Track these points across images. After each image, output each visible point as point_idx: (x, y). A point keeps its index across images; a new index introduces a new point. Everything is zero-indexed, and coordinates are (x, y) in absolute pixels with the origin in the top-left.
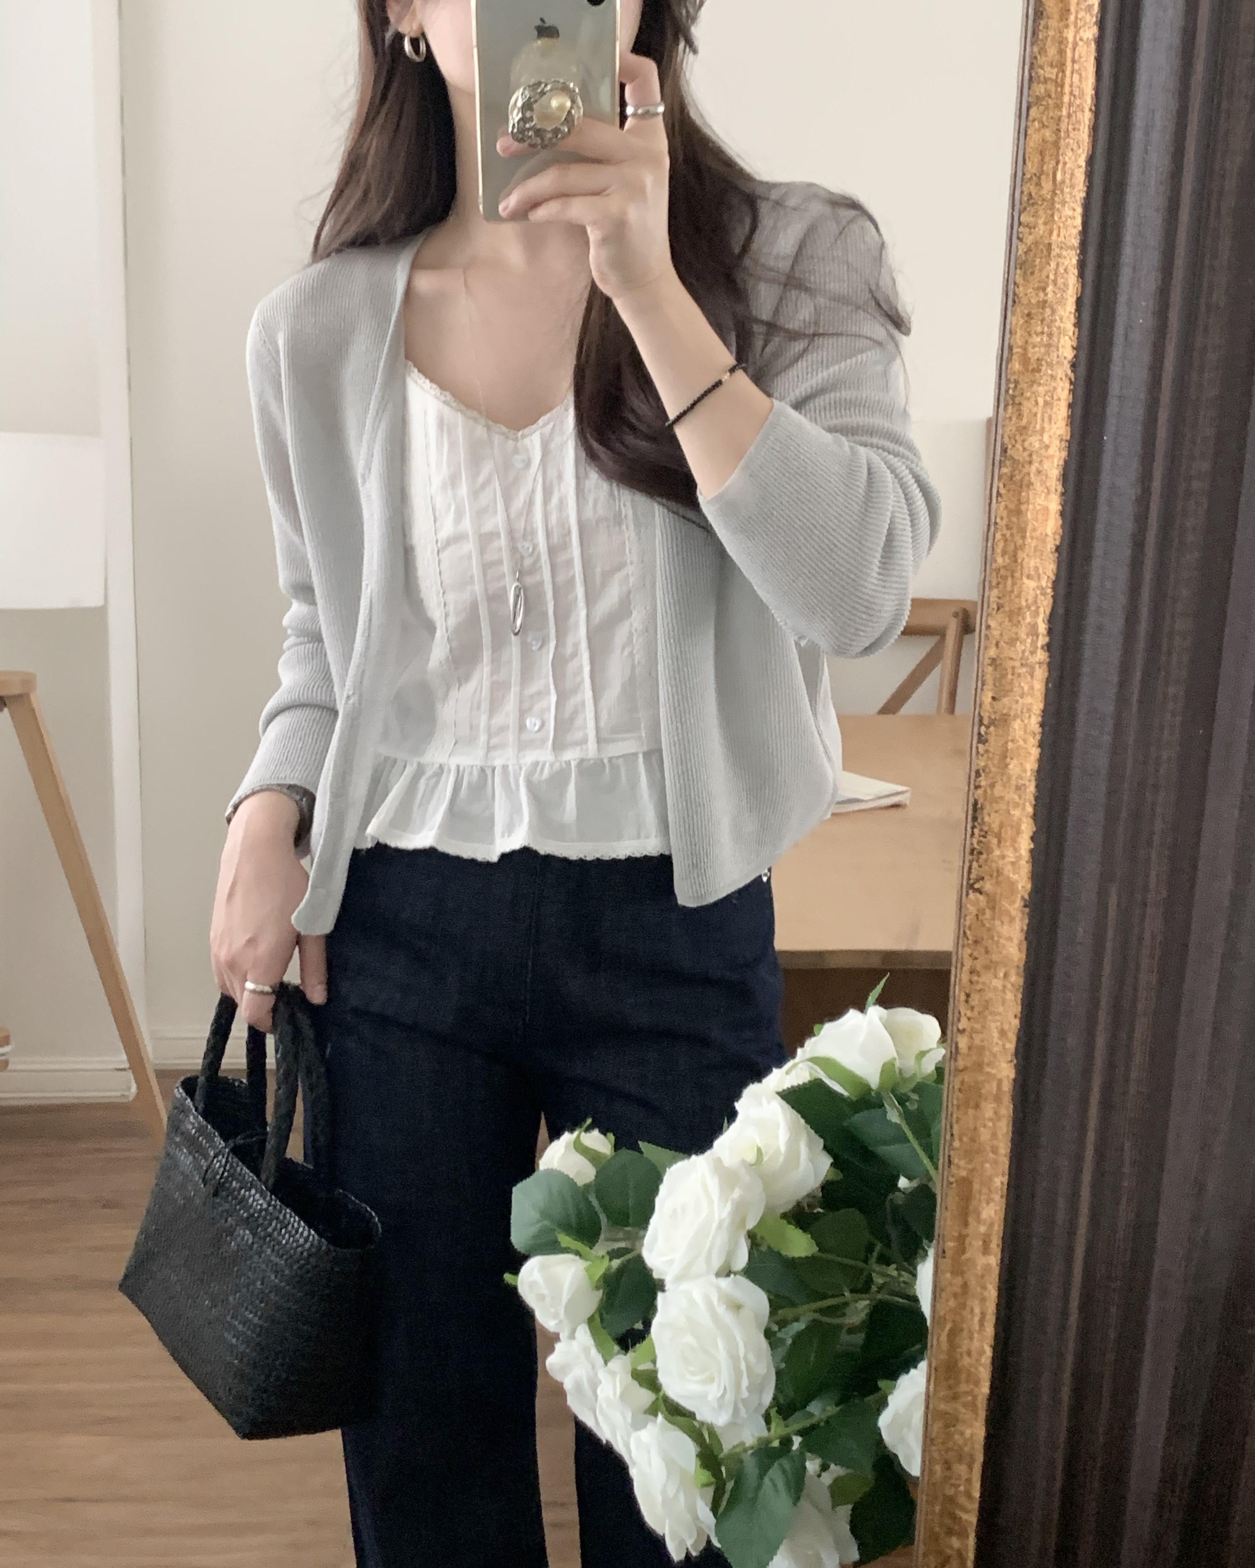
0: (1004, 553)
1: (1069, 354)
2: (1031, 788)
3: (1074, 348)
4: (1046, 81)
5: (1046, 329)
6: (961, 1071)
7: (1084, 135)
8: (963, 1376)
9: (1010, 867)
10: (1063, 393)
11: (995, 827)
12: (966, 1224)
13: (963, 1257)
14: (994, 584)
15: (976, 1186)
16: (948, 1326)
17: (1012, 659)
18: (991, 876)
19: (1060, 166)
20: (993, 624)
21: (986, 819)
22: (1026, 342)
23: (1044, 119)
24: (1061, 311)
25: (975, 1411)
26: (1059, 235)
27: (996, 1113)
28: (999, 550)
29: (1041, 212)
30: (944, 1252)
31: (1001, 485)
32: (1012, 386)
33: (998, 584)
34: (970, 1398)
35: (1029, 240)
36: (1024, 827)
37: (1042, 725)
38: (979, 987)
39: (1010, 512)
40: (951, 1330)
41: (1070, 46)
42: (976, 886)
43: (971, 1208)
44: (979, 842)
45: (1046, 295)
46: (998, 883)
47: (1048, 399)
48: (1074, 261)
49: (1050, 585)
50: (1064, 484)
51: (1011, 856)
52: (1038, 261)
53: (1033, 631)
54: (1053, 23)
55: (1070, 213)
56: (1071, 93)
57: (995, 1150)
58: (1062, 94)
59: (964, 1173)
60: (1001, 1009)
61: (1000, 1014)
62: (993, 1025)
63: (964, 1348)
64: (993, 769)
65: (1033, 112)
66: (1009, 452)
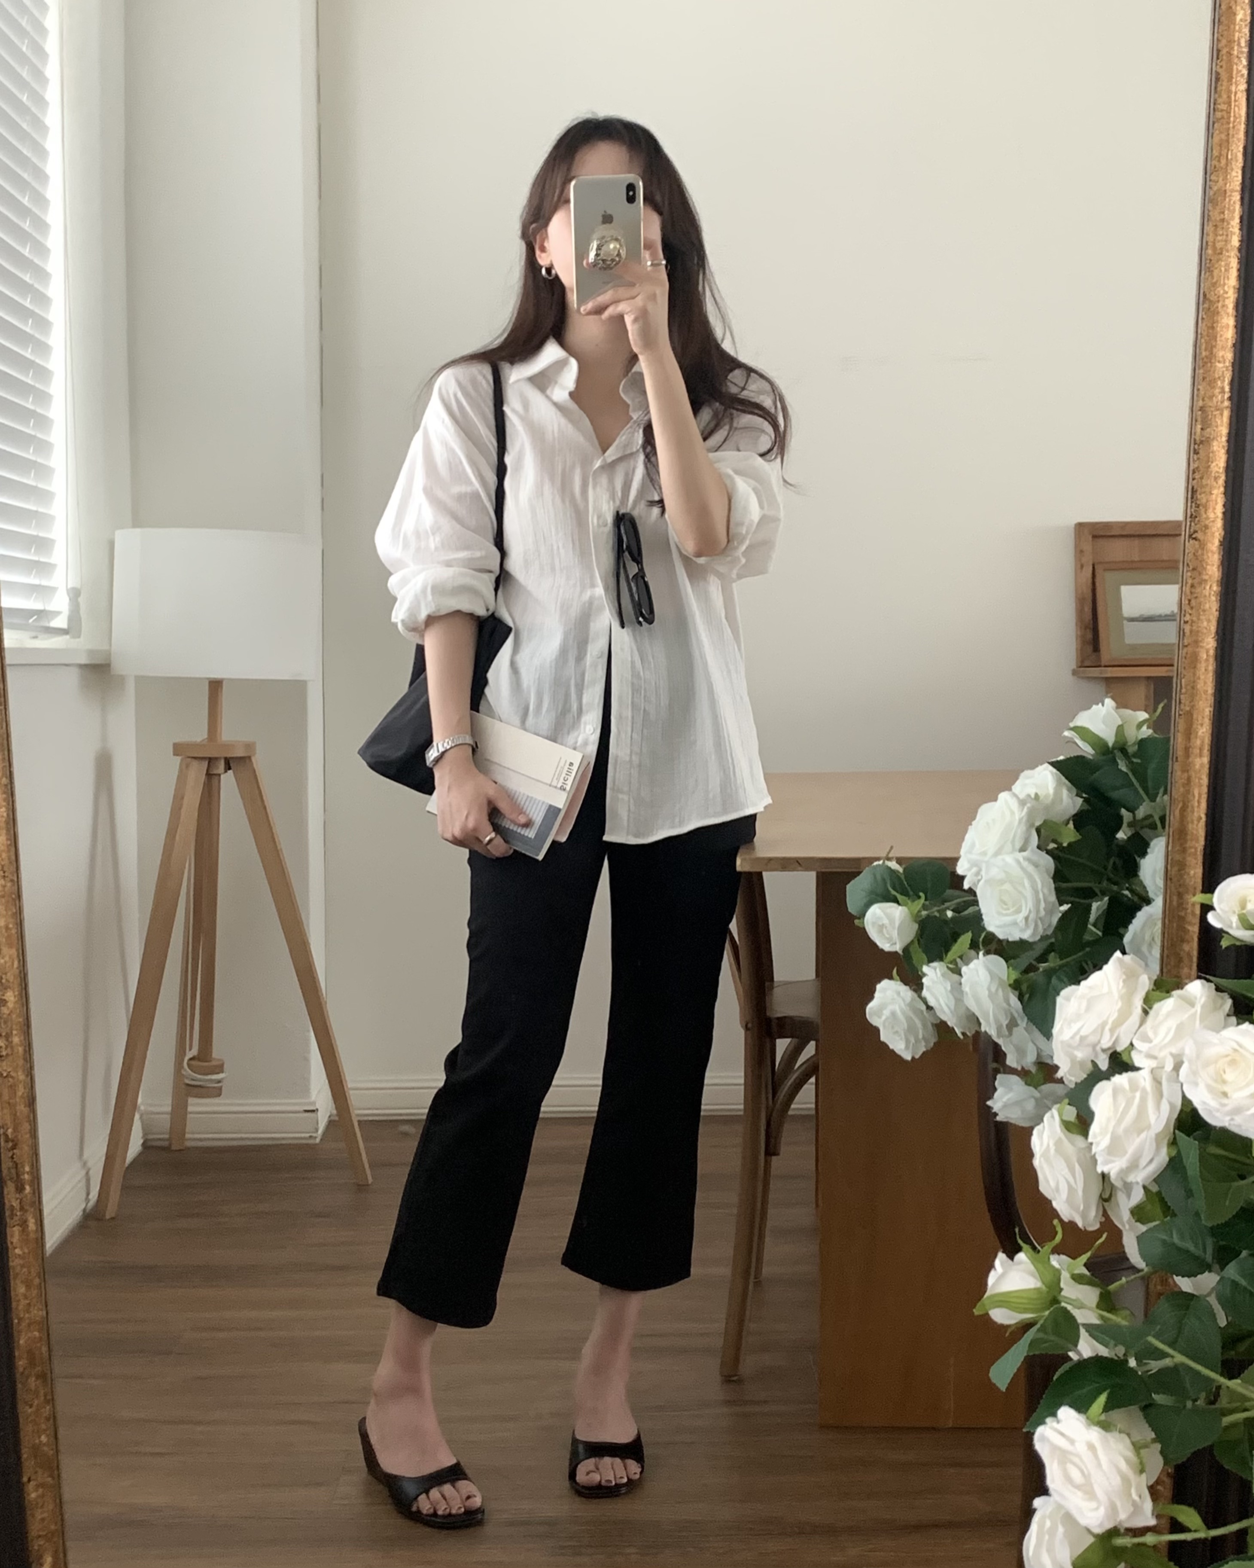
0: (1206, 350)
2: (1223, 477)
4: (1222, 111)
5: (1225, 232)
6: (1186, 646)
7: (1241, 135)
8: (1189, 837)
10: (1234, 264)
11: (1203, 501)
12: (1189, 739)
15: (1195, 716)
16: (1180, 805)
17: (1211, 406)
18: (1202, 530)
21: (1199, 497)
24: (1232, 223)
25: (1196, 859)
28: (1203, 347)
31: (1203, 313)
32: (1207, 262)
33: (1202, 365)
34: (1193, 850)
35: (1215, 188)
36: (1219, 500)
37: (1228, 442)
38: (1196, 595)
39: (1208, 328)
40: (1181, 808)
41: (1234, 94)
42: (1194, 536)
43: (1192, 729)
44: (1195, 511)
45: (1225, 215)
46: (1205, 533)
47: (1227, 268)
48: (1238, 197)
49: (1230, 365)
50: (1237, 311)
51: (1212, 515)
52: (1220, 198)
53: (1223, 391)
54: (1225, 83)
56: (1234, 116)
57: (1206, 692)
58: (1229, 117)
59: (1188, 709)
63: (1189, 819)
64: (1202, 469)
65: (1216, 125)
66: (1208, 296)
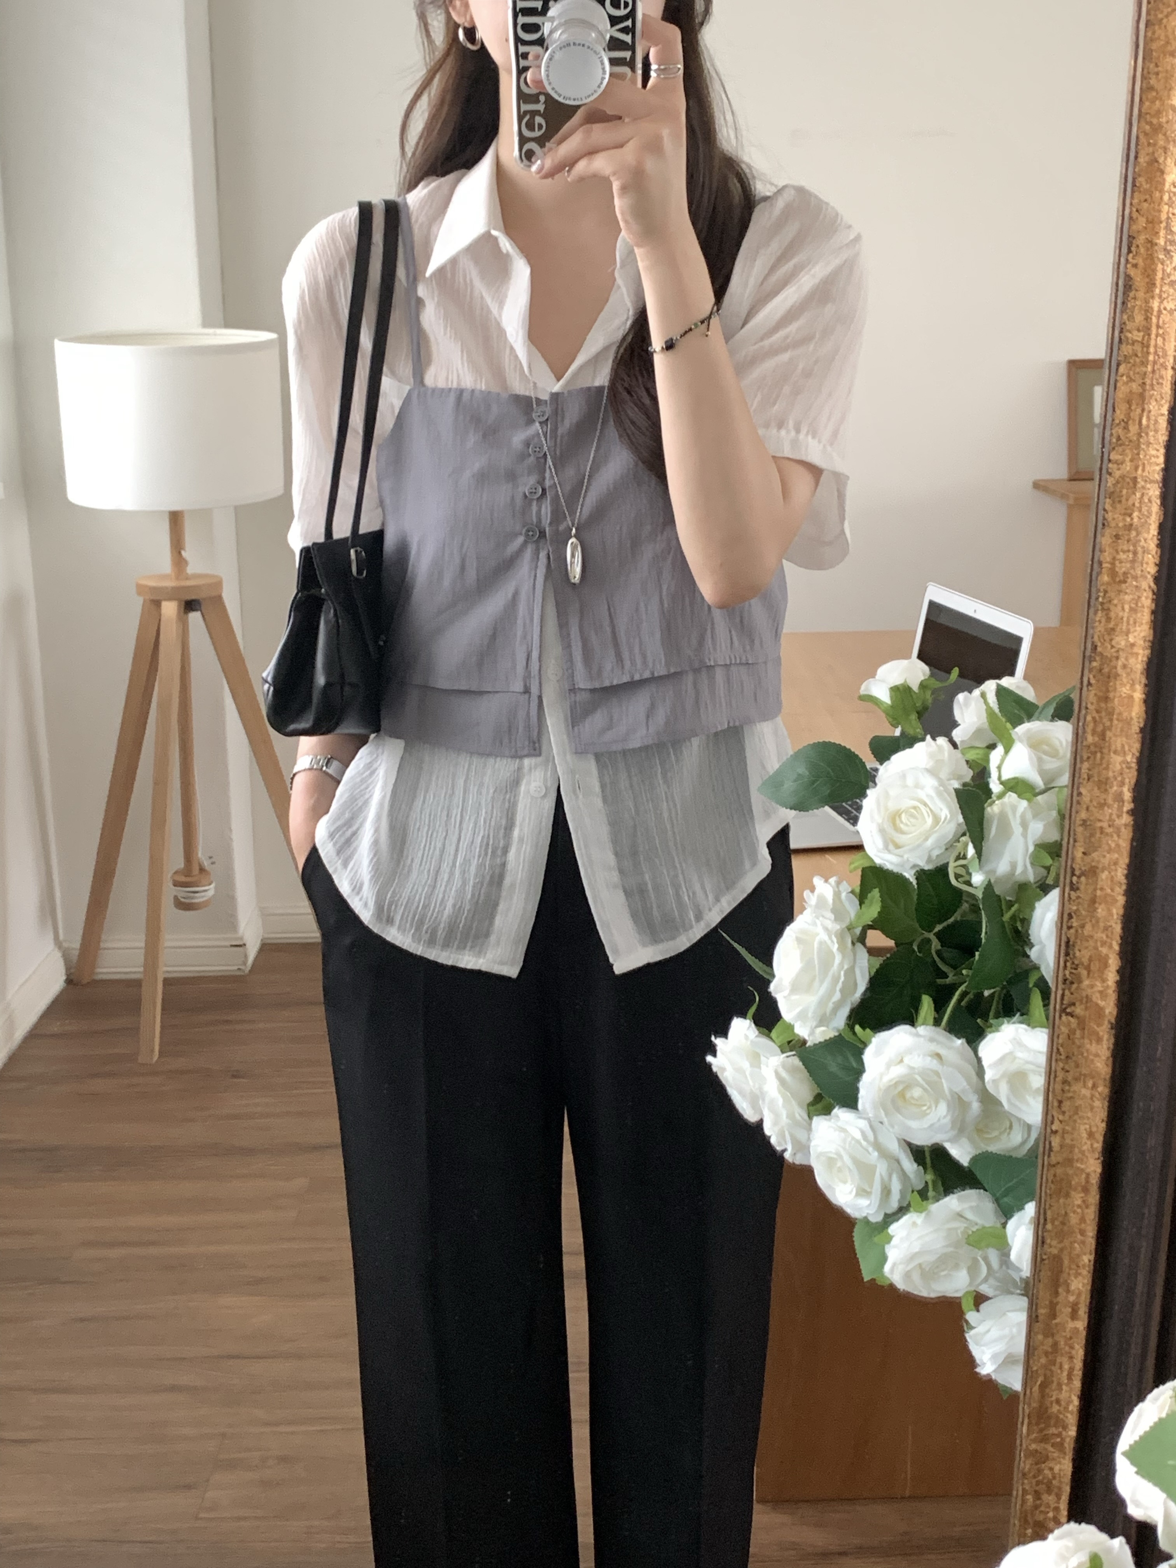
0: (1094, 733)
1: (1152, 569)
2: (1118, 928)
3: (1156, 565)
4: (1134, 342)
5: (1131, 548)
6: (1054, 1166)
8: (1052, 1422)
9: (1098, 995)
10: (1147, 602)
11: (1085, 961)
12: (1057, 1293)
13: (1054, 1322)
14: (1085, 757)
15: (1066, 1262)
16: (1040, 1379)
17: (1100, 821)
18: (1081, 1001)
19: (1145, 414)
20: (1082, 790)
21: (1078, 954)
22: (1114, 559)
23: (1131, 373)
24: (1145, 534)
25: (1063, 1451)
26: (1143, 470)
27: (1084, 1201)
28: (1089, 730)
29: (1128, 451)
30: (1037, 1316)
31: (1091, 676)
32: (1101, 594)
33: (1088, 758)
34: (1058, 1440)
35: (1117, 474)
36: (1110, 961)
37: (1127, 877)
38: (1071, 1095)
39: (1099, 699)
40: (1042, 1383)
41: (1155, 313)
42: (1068, 1010)
43: (1061, 1280)
44: (1071, 973)
45: (1132, 519)
46: (1086, 1008)
47: (1133, 606)
48: (1157, 492)
49: (1135, 760)
50: (1148, 677)
51: (1099, 986)
52: (1124, 491)
53: (1120, 799)
54: (1141, 294)
55: (1154, 452)
56: (1156, 353)
57: (1082, 1233)
58: (1148, 353)
59: (1055, 1251)
60: (1089, 1114)
61: (1088, 1118)
62: (1082, 1128)
63: (1054, 1398)
64: (1084, 913)
65: (1122, 369)
66: (1099, 649)
